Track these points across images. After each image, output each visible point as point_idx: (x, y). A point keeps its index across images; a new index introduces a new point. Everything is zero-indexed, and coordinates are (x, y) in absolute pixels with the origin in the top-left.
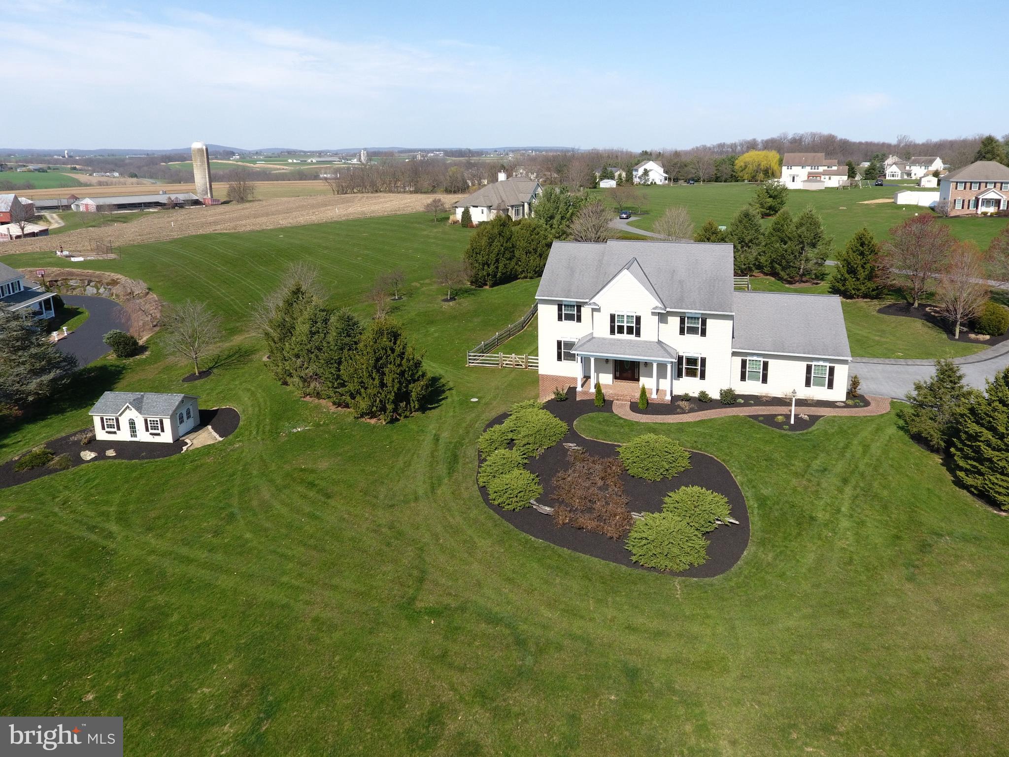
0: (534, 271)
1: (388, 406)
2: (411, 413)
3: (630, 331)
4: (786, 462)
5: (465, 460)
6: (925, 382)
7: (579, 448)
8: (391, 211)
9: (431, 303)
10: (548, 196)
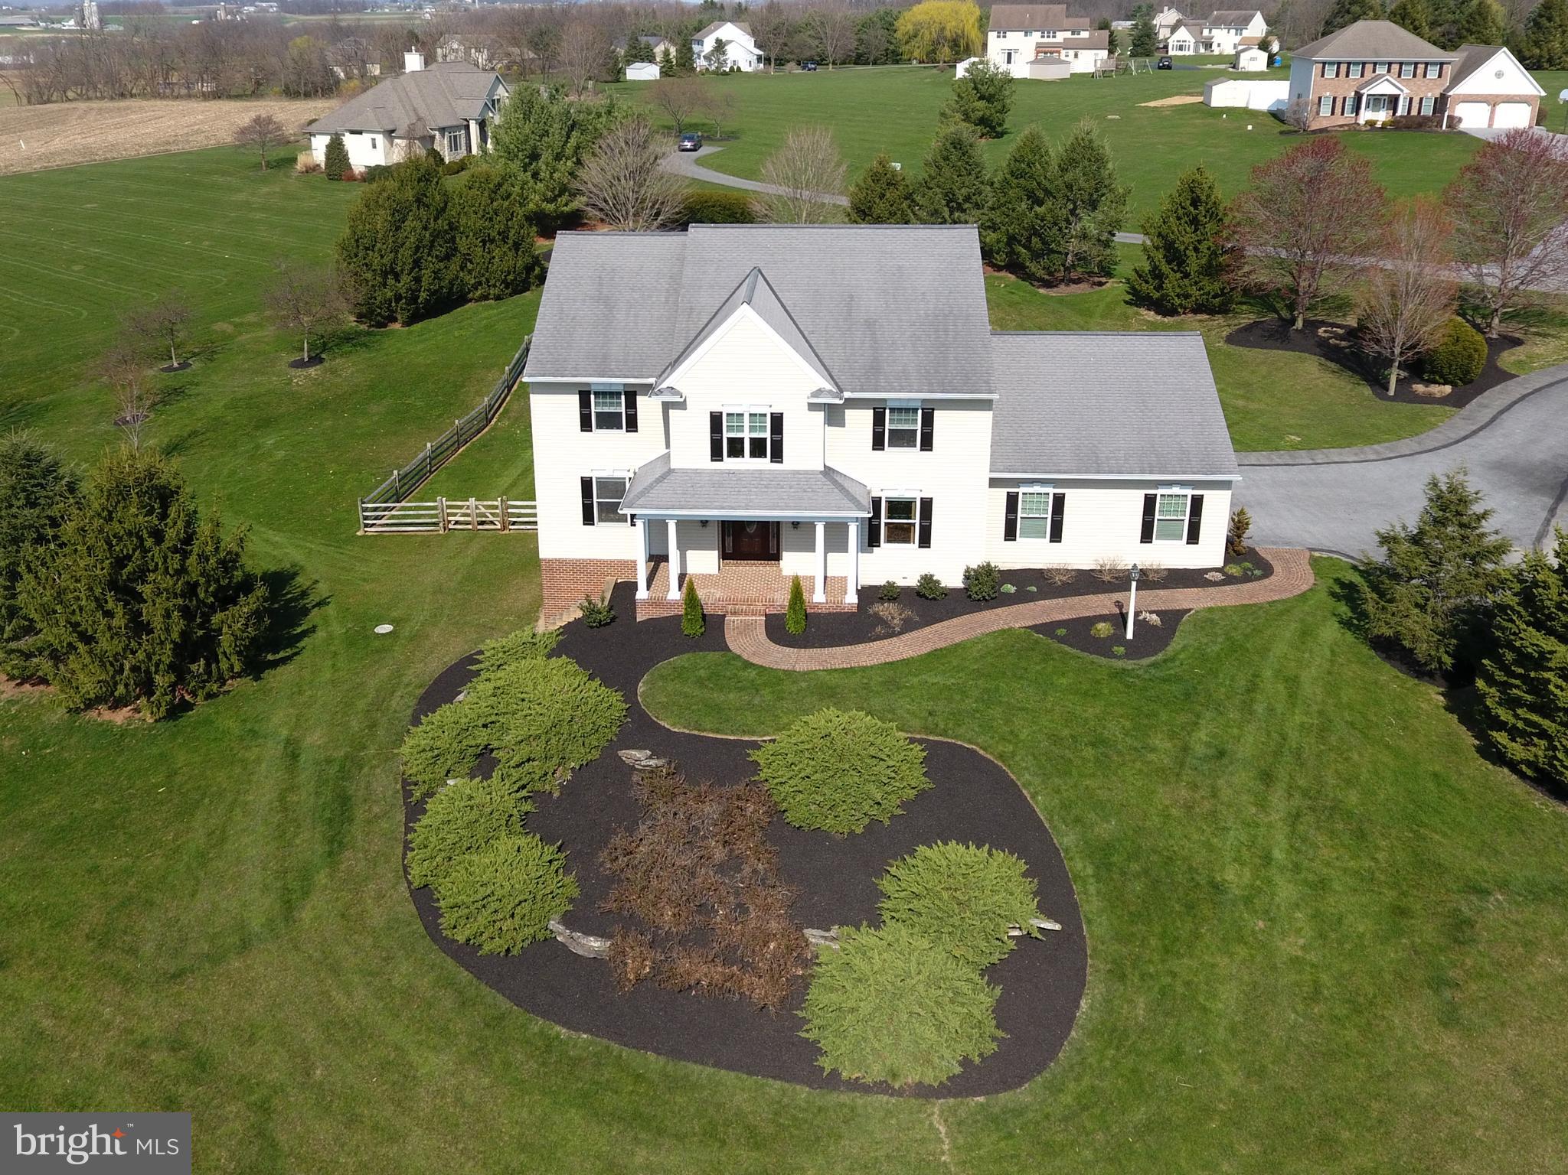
0: (504, 281)
1: (158, 678)
2: (223, 684)
3: (758, 448)
4: (1135, 744)
5: (369, 810)
6: (1404, 527)
7: (660, 762)
8: (157, 144)
9: (263, 374)
10: (526, 106)
